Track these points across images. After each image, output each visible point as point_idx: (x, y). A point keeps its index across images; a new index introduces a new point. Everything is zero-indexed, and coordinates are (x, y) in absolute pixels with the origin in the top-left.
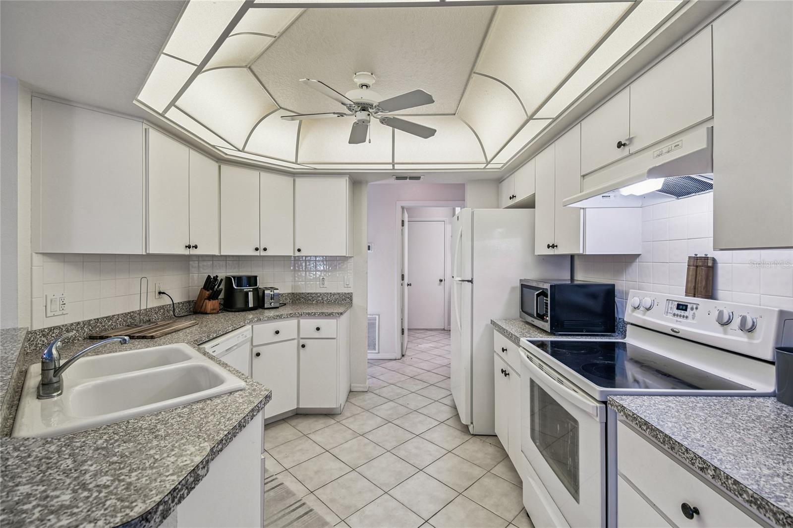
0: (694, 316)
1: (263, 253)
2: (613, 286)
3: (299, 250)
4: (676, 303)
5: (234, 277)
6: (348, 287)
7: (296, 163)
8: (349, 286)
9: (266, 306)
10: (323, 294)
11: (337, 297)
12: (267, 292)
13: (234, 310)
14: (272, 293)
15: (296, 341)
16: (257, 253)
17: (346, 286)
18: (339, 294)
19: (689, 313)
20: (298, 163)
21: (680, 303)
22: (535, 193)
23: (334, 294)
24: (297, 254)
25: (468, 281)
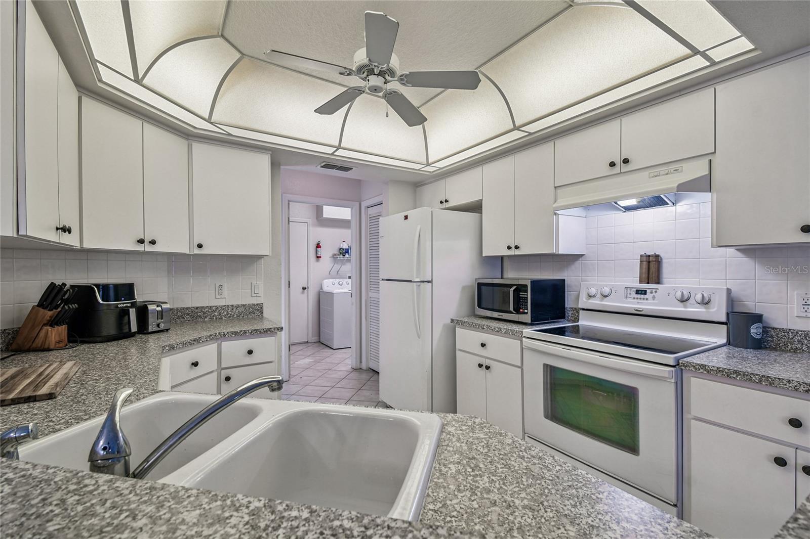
0: (654, 298)
1: (149, 248)
2: (564, 280)
3: (200, 246)
4: (635, 290)
5: (97, 286)
6: (256, 296)
7: (209, 120)
8: (258, 295)
9: (150, 329)
10: (221, 307)
11: (242, 309)
12: (151, 307)
13: (98, 339)
14: (159, 309)
15: (215, 374)
16: (140, 248)
17: (255, 295)
18: (244, 305)
19: (648, 295)
20: (212, 121)
21: (638, 289)
22: (482, 199)
23: (238, 307)
24: (197, 251)
25: (428, 282)
